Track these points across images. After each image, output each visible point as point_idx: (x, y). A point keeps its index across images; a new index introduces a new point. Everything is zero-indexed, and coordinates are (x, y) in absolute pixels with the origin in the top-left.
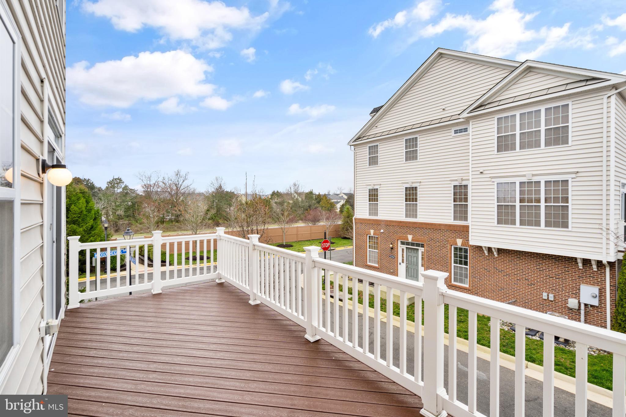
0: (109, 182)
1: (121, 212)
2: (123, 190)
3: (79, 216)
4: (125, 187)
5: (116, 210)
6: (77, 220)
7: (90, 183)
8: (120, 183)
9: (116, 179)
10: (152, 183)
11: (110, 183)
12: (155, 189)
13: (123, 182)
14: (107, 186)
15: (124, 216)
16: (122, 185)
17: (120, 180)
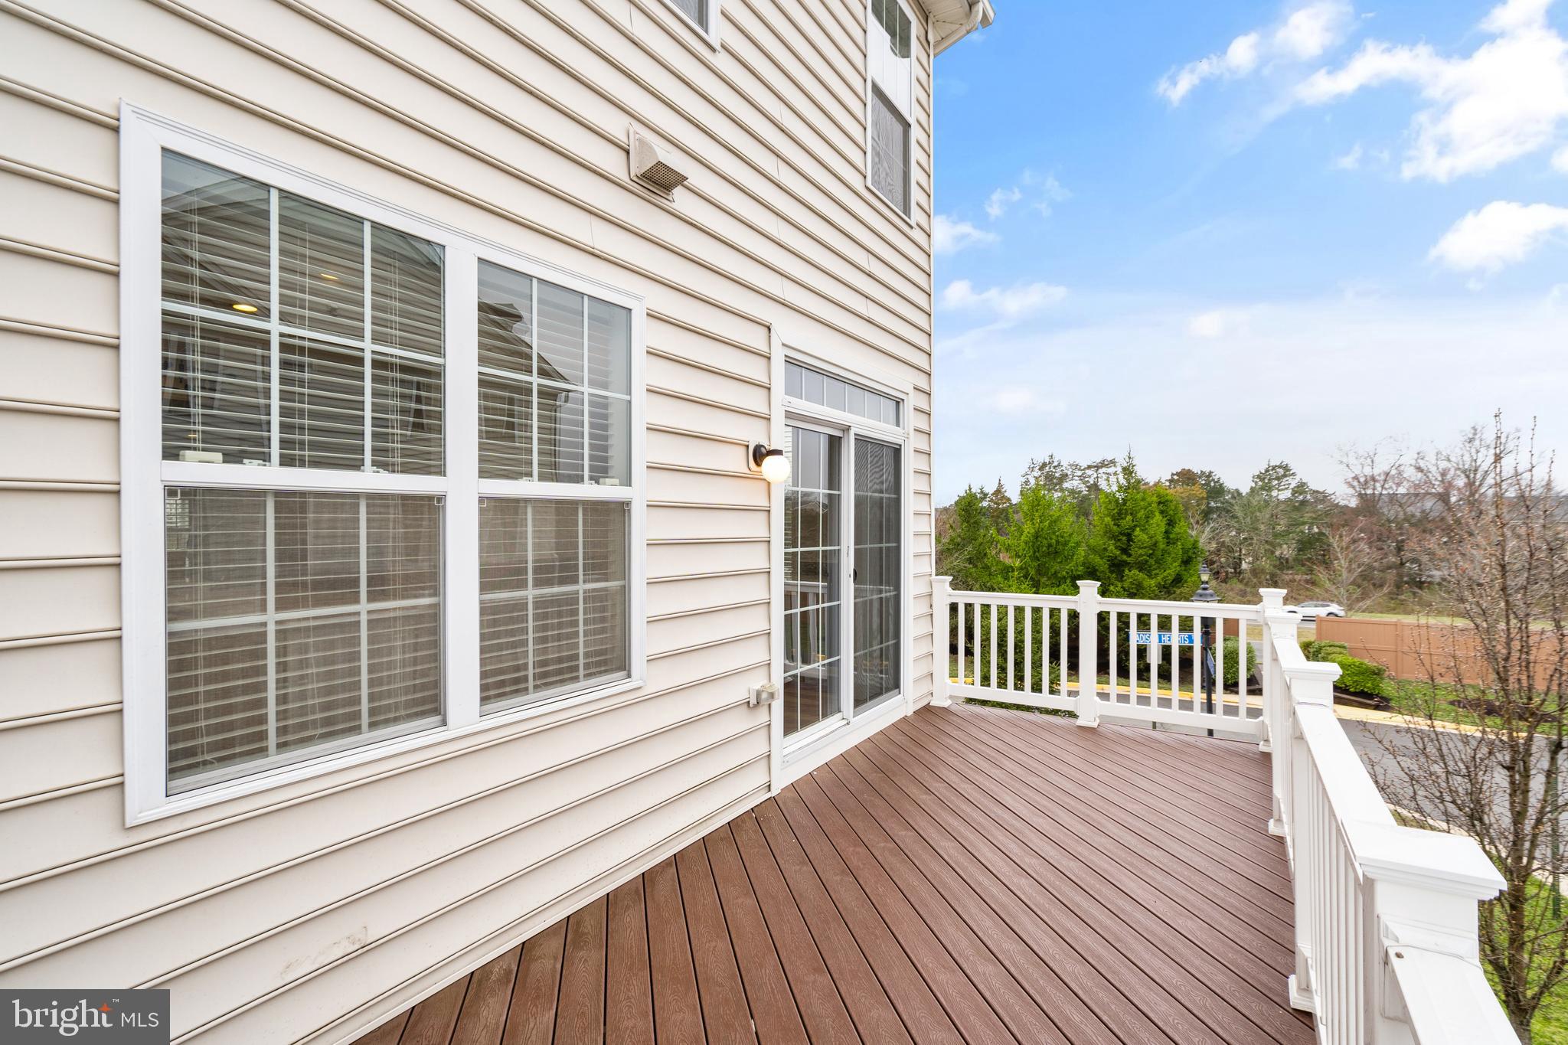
0: (1258, 477)
1: (1287, 551)
2: (1293, 495)
3: (1151, 552)
4: (1298, 487)
5: (1274, 545)
6: (1147, 561)
7: (1213, 480)
8: (1285, 476)
9: (1274, 468)
10: (1378, 470)
11: (1260, 477)
12: (1391, 488)
13: (1294, 474)
14: (1254, 485)
15: (1294, 560)
16: (1290, 481)
17: (1286, 468)
